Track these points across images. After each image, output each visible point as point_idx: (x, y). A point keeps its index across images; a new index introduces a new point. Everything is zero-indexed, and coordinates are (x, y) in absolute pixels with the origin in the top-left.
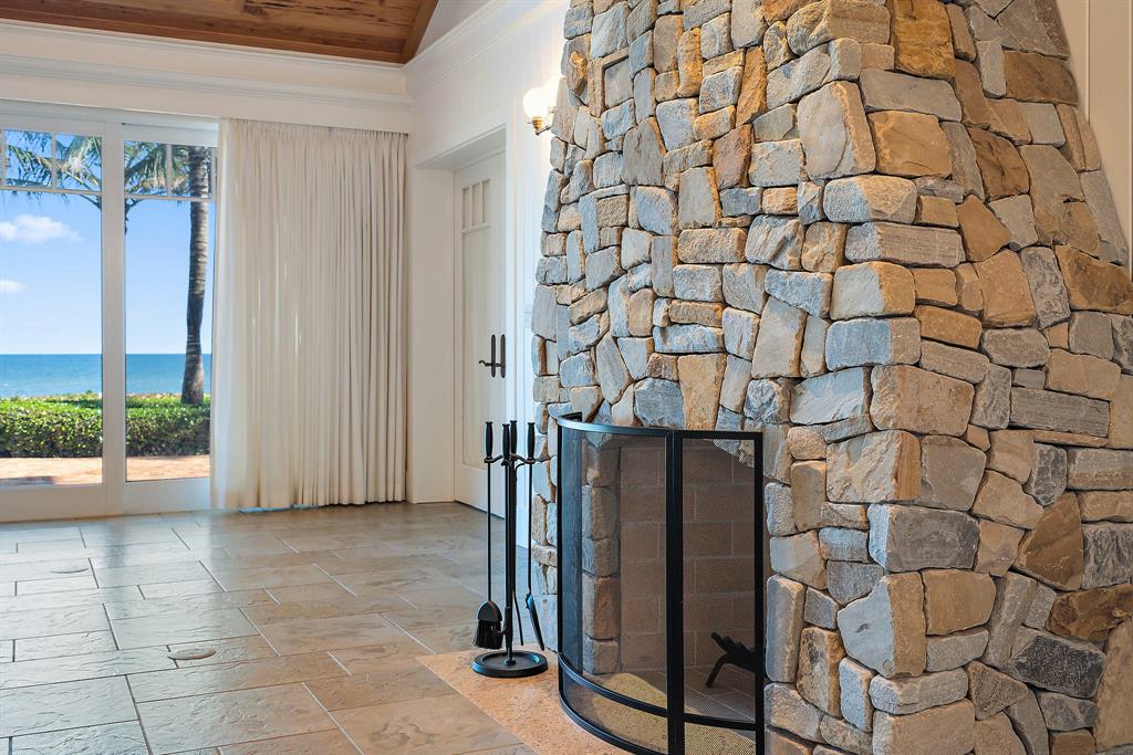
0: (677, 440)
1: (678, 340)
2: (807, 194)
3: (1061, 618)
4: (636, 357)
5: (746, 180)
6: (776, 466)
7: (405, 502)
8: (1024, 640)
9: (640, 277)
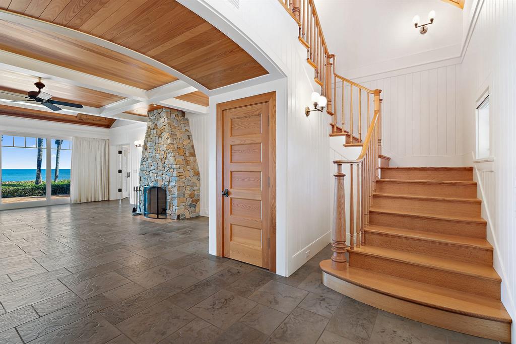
0: (158, 188)
1: (158, 178)
2: (170, 166)
3: (193, 201)
4: (153, 179)
5: (165, 163)
6: (168, 190)
7: (108, 200)
8: (189, 203)
9: (154, 171)
